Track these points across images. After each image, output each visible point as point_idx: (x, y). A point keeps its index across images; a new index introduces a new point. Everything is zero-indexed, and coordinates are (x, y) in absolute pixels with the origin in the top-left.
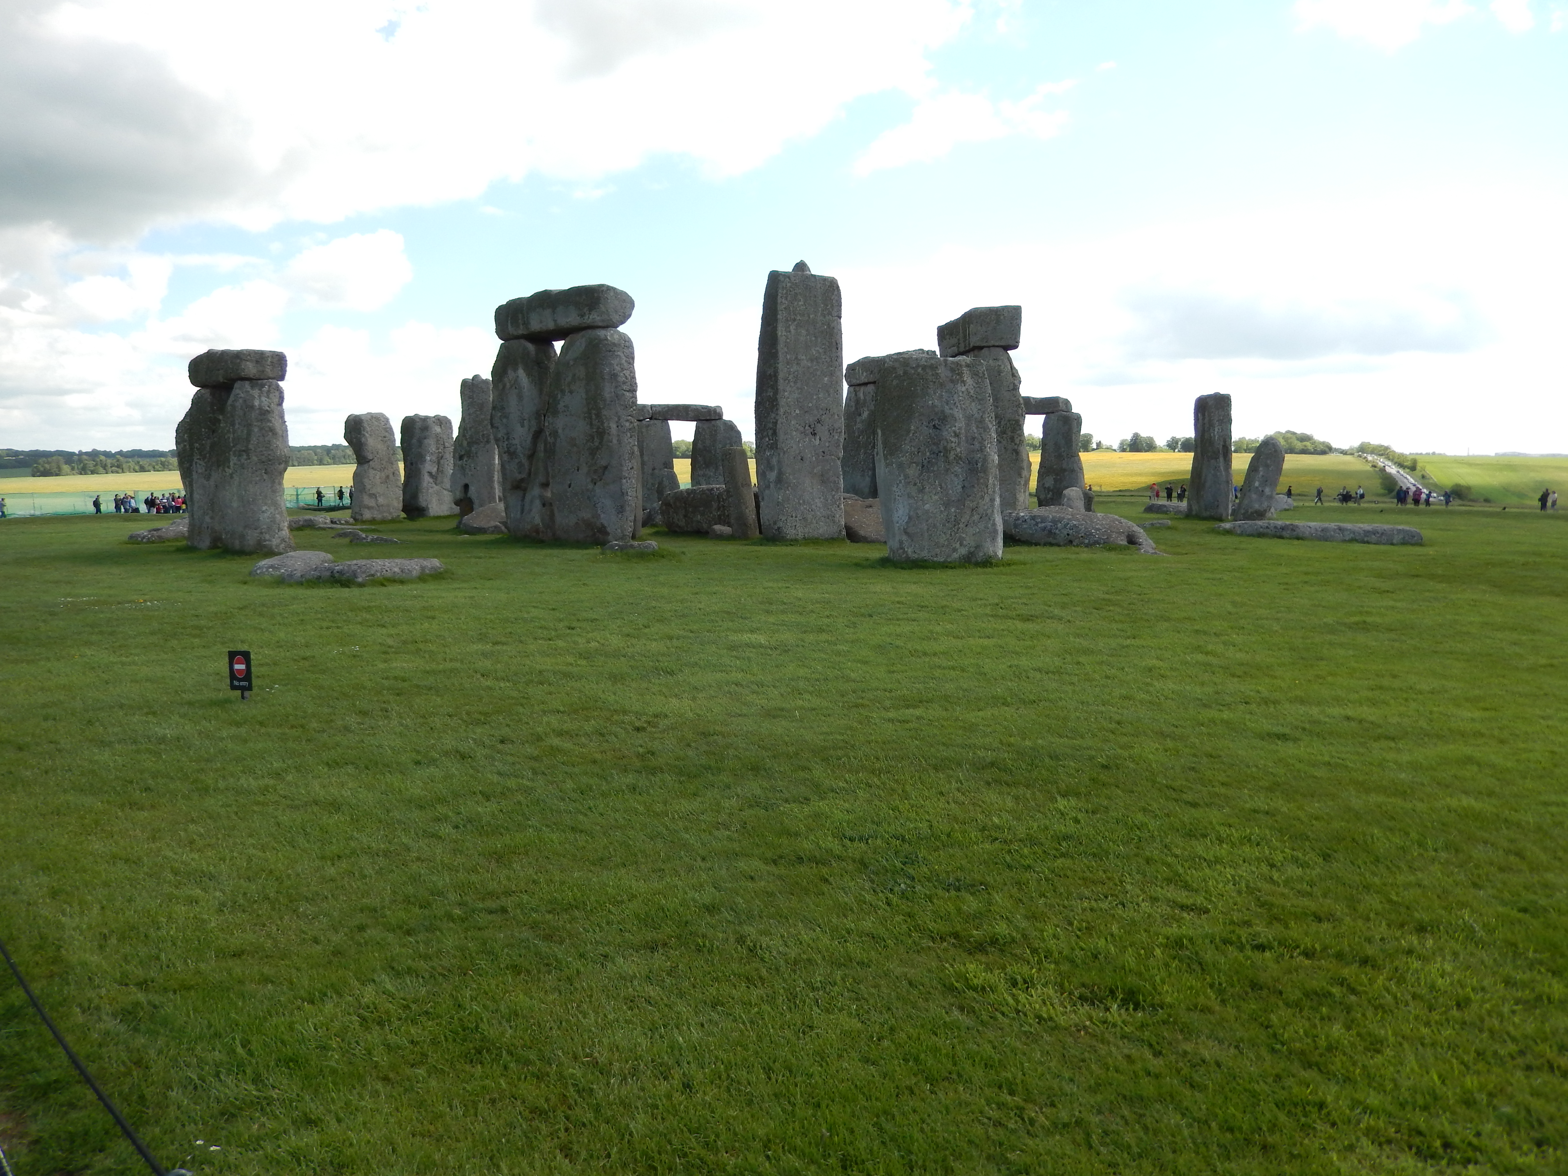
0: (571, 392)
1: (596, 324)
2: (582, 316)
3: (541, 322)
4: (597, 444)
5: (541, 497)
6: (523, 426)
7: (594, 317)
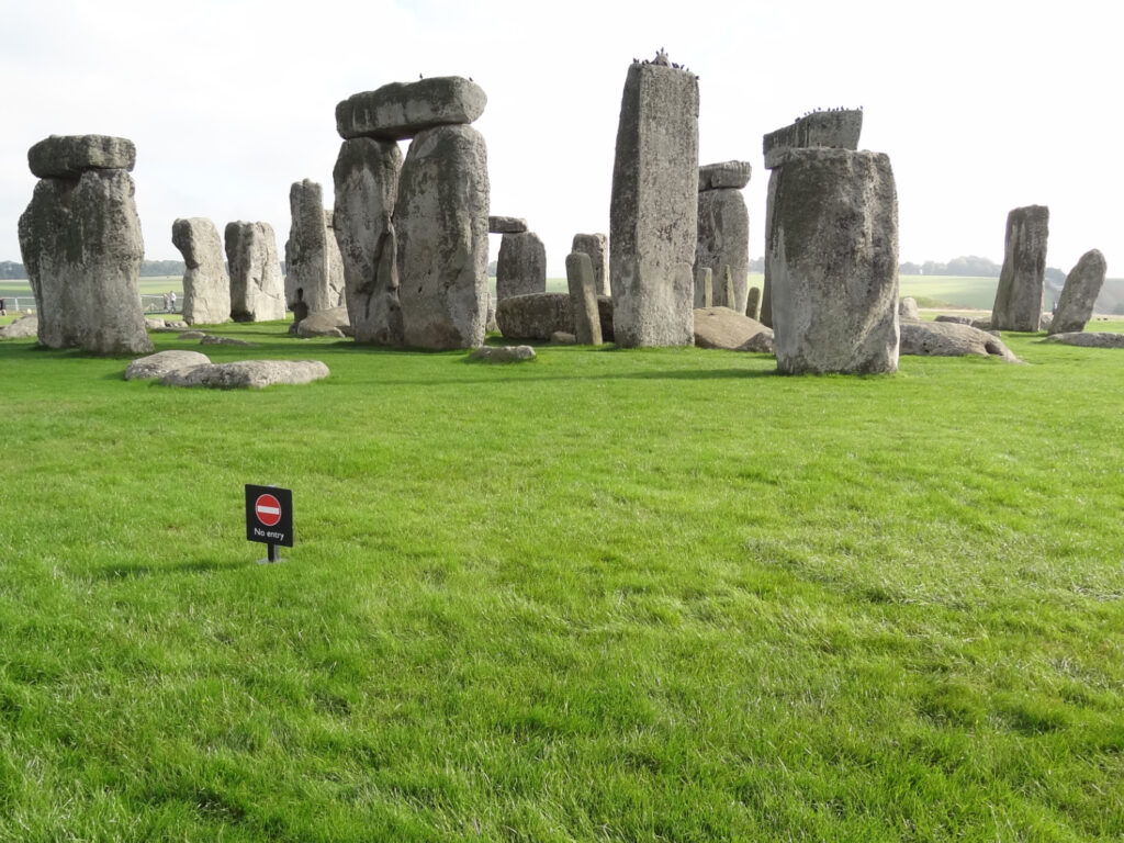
0: (422, 192)
1: (449, 120)
2: (435, 110)
3: (390, 117)
4: (450, 246)
5: (389, 301)
6: (368, 228)
7: (447, 112)
